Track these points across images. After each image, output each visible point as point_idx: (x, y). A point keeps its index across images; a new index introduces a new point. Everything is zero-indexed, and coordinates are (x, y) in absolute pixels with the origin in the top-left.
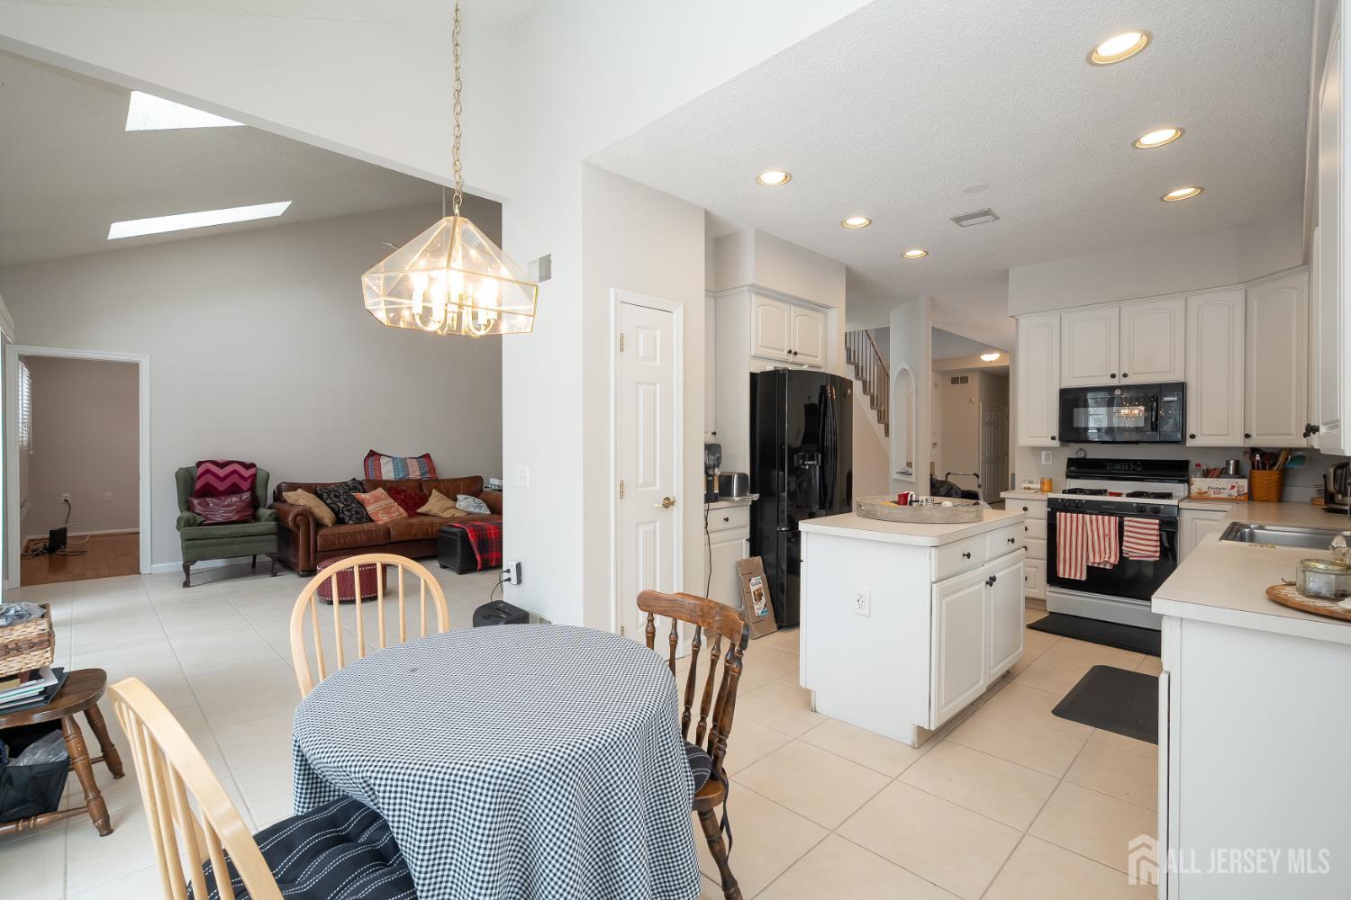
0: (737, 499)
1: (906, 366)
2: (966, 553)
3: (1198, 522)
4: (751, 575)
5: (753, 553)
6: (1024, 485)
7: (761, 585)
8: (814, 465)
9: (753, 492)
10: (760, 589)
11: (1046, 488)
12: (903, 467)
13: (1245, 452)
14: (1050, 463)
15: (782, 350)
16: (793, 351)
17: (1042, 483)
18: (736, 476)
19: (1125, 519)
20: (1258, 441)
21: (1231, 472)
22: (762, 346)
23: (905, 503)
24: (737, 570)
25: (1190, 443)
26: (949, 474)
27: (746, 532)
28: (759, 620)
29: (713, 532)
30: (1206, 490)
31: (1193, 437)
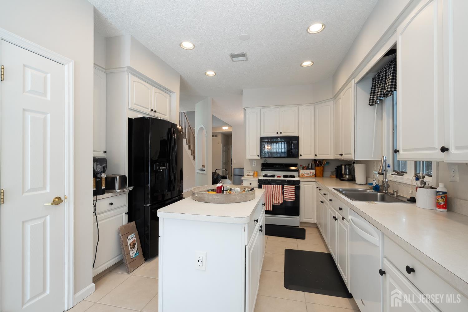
0: (118, 191)
1: (202, 126)
2: (256, 220)
3: (305, 186)
4: (129, 233)
5: (130, 220)
6: (247, 174)
7: (135, 238)
8: (165, 169)
9: (129, 186)
10: (134, 241)
11: (256, 175)
12: (201, 167)
13: (313, 161)
14: (255, 165)
15: (148, 109)
16: (154, 110)
17: (254, 173)
18: (118, 177)
19: (285, 186)
20: (319, 157)
21: (310, 168)
22: (135, 104)
23: (220, 192)
24: (118, 233)
25: (300, 157)
26: (217, 169)
27: (126, 209)
28: (134, 259)
29: (99, 214)
30: (303, 174)
31: (301, 155)
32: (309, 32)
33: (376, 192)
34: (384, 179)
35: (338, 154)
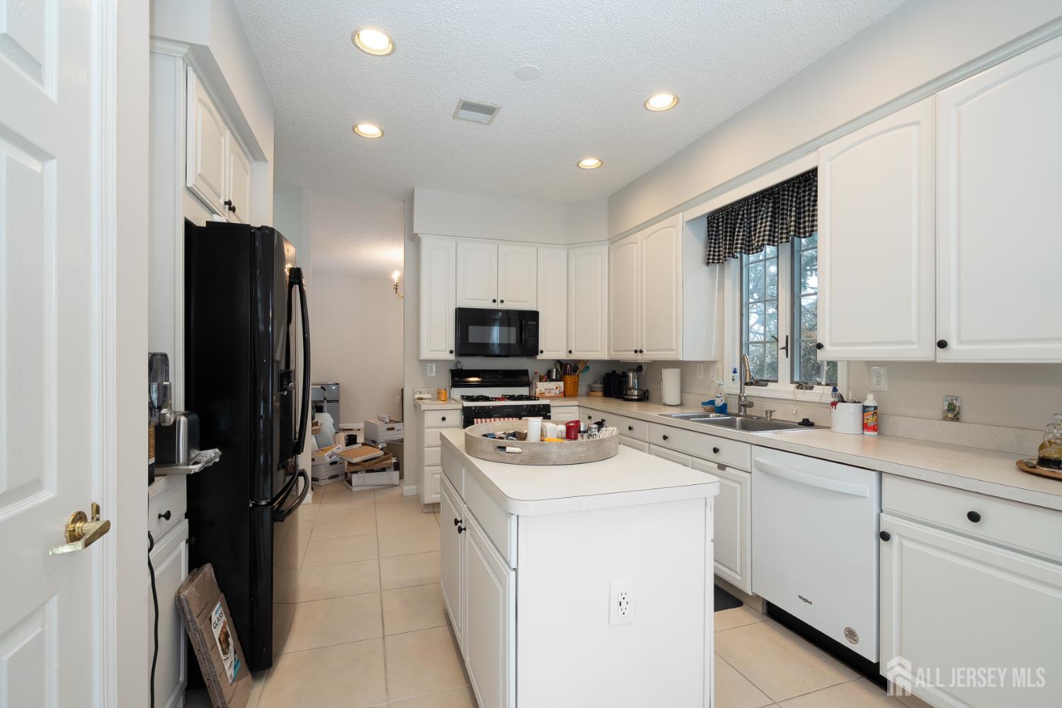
4: (208, 606)
7: (224, 617)
10: (224, 625)
11: (443, 397)
14: (434, 374)
15: (220, 198)
16: (231, 204)
18: (184, 420)
20: (576, 356)
21: (554, 377)
22: (199, 175)
25: (540, 356)
30: (543, 391)
31: (542, 352)
32: (650, 108)
33: (720, 416)
34: (741, 392)
35: (631, 351)
